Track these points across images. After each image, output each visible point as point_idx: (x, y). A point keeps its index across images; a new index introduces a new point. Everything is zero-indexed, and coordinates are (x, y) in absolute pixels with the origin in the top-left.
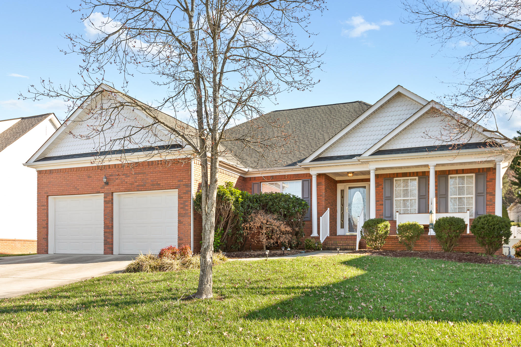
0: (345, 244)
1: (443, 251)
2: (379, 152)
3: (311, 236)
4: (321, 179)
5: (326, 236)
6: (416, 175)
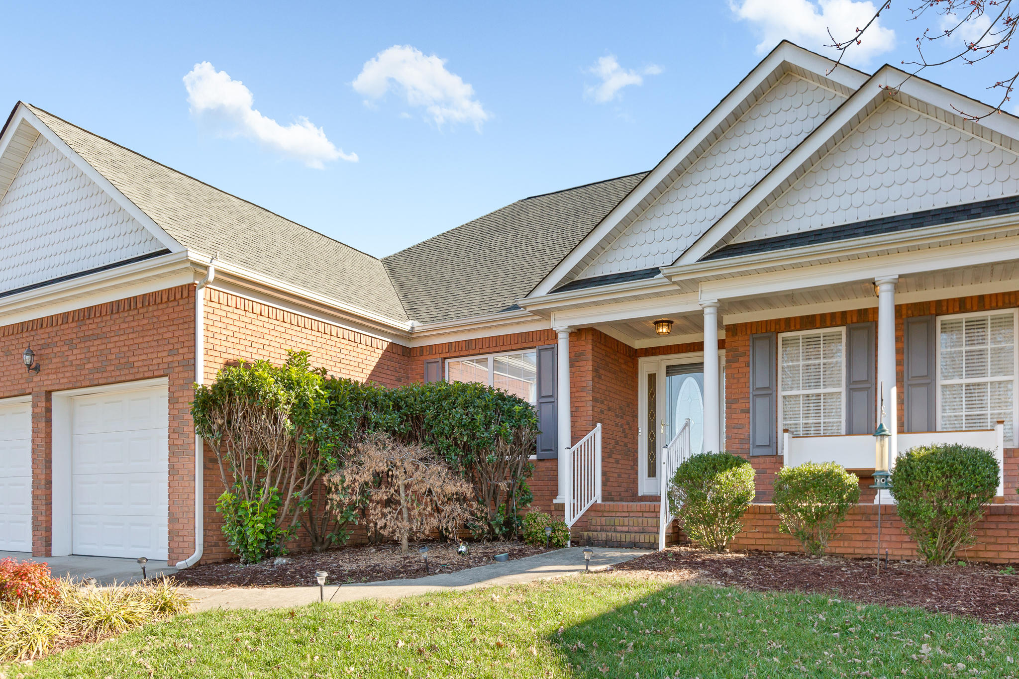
0: (636, 529)
1: (924, 558)
2: (725, 250)
3: (555, 501)
4: (583, 343)
5: (591, 503)
6: (839, 323)
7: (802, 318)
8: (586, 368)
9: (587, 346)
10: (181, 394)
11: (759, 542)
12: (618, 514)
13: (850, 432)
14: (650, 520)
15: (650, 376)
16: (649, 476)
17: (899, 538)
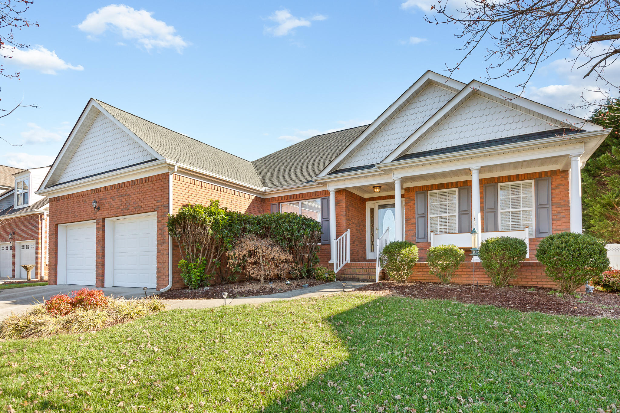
1: (494, 285)
2: (404, 157)
3: (329, 262)
4: (341, 196)
5: (345, 263)
6: (455, 186)
7: (438, 185)
8: (343, 206)
9: (343, 197)
10: (162, 218)
11: (421, 278)
12: (358, 267)
13: (460, 232)
14: (372, 270)
15: (371, 209)
16: (371, 251)
17: (483, 276)
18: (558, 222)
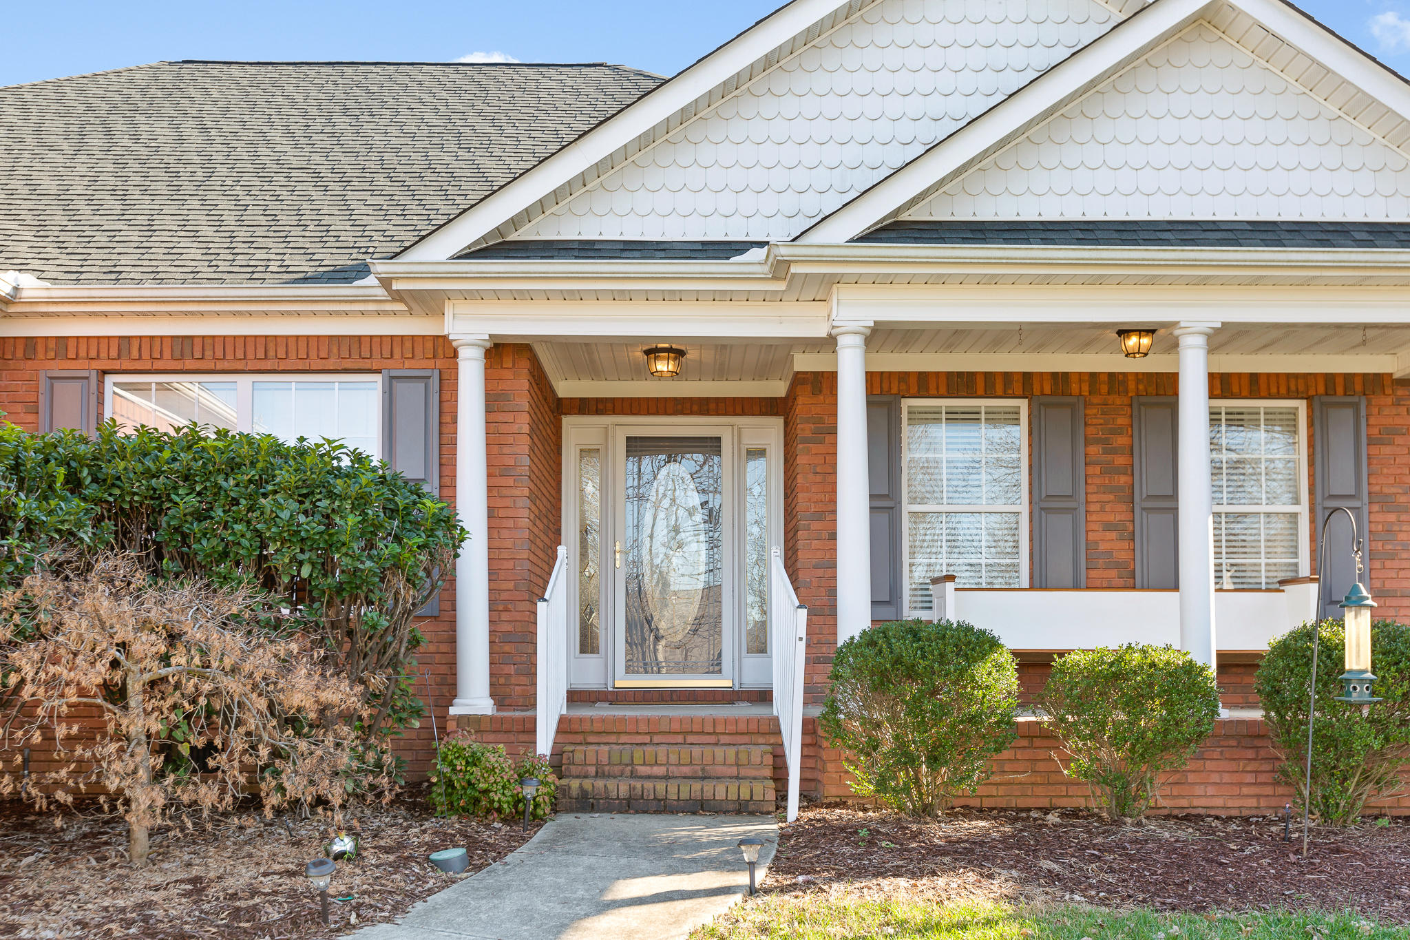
0: (686, 770)
3: (452, 710)
4: (508, 374)
6: (1019, 391)
7: (949, 375)
8: (515, 428)
9: (515, 382)
15: (583, 453)
16: (583, 650)
18: (1388, 564)
